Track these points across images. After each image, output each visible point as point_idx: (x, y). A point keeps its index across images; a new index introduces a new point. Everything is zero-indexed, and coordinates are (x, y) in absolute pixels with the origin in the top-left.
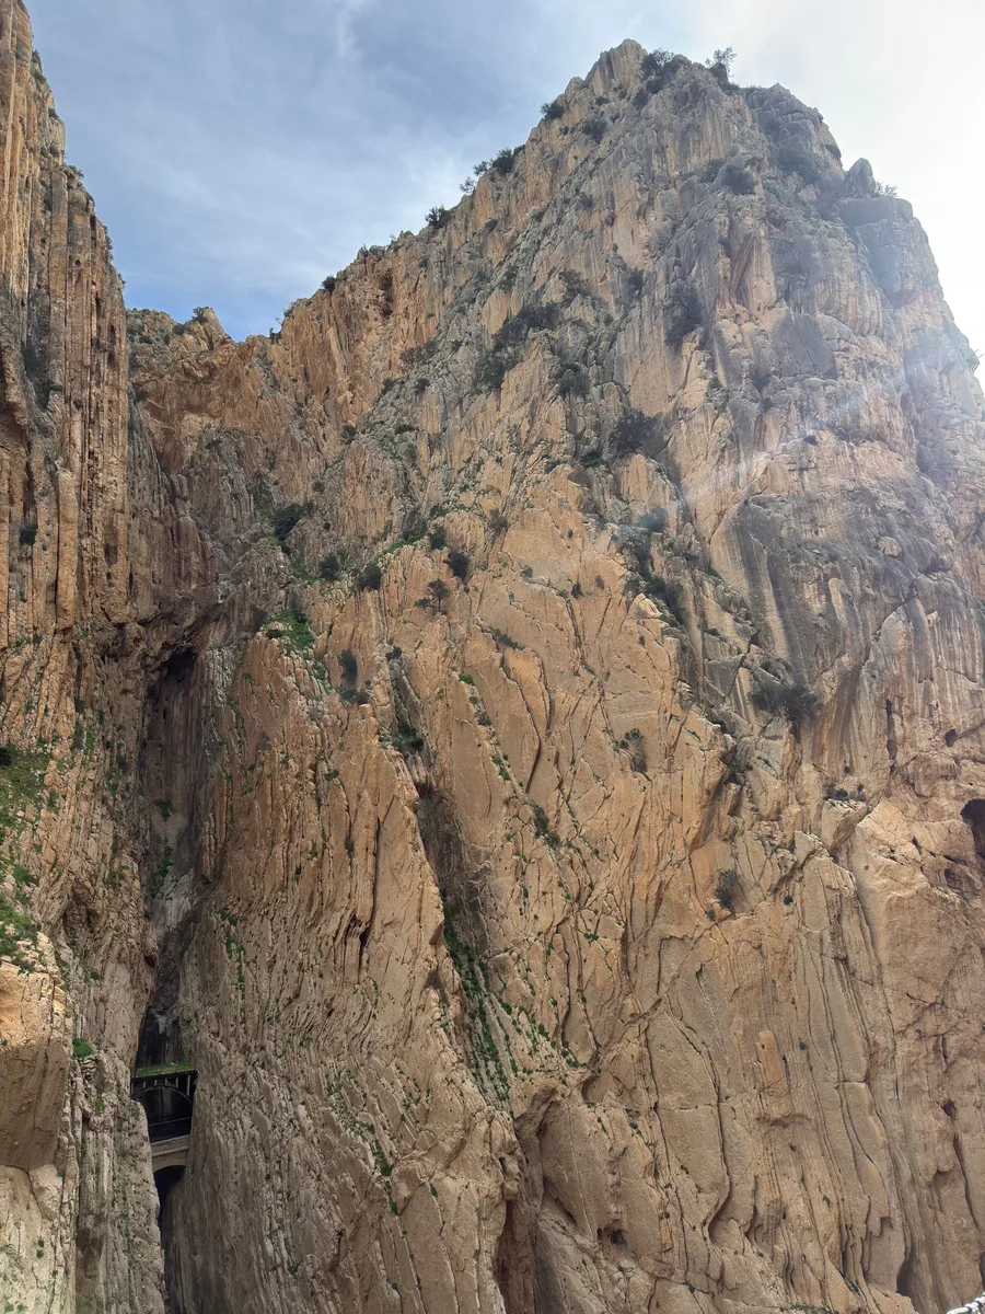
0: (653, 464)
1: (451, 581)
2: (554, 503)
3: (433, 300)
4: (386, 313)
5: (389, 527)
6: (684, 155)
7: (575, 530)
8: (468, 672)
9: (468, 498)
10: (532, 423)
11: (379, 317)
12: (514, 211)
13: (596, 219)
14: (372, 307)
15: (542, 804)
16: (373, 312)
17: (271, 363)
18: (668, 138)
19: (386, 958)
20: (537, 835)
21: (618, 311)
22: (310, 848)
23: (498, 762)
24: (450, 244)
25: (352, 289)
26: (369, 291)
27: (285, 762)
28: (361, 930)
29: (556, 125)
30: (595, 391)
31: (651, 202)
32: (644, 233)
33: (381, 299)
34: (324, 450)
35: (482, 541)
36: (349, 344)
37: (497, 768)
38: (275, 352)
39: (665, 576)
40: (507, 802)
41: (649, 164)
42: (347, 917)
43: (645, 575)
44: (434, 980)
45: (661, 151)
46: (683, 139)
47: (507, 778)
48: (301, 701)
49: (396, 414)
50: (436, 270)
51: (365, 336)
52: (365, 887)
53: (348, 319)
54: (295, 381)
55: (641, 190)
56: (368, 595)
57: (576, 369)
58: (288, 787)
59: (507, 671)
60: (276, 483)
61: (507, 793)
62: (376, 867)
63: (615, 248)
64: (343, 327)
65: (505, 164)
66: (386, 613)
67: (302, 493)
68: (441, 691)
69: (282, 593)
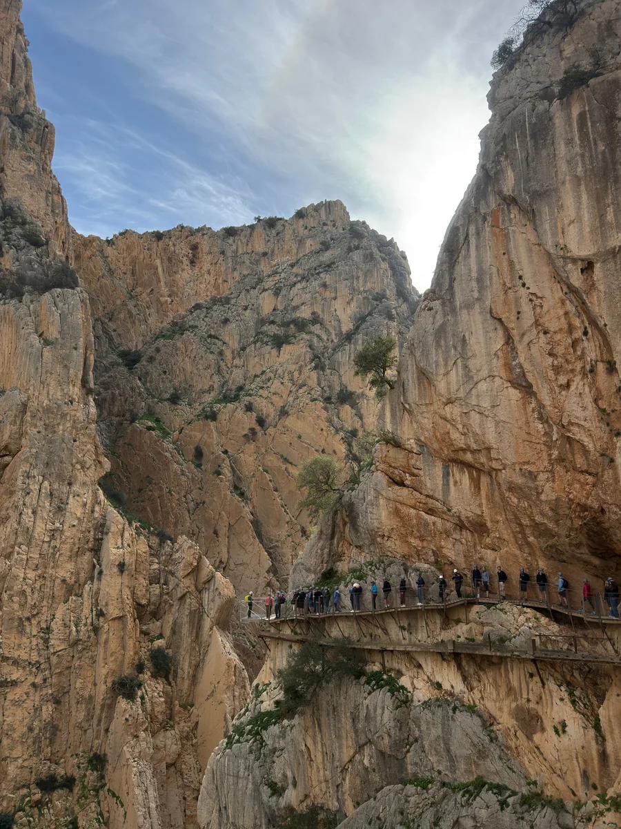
0: (354, 411)
1: (258, 428)
2: (314, 415)
3: (227, 275)
4: (192, 262)
5: (211, 388)
6: (365, 282)
7: (324, 428)
8: (266, 468)
9: (264, 393)
10: (300, 374)
11: (189, 264)
12: (276, 252)
13: (328, 294)
14: (185, 258)
15: (303, 525)
16: (186, 261)
17: (107, 257)
18: (360, 274)
19: (240, 577)
20: (302, 536)
21: (336, 338)
22: (191, 532)
23: (283, 507)
24: (237, 248)
25: (174, 245)
26: (183, 249)
27: (170, 492)
28: (223, 566)
29: (301, 222)
30: (328, 371)
31: (352, 299)
32: (349, 312)
33: (190, 255)
34: (149, 322)
35: (273, 415)
36: (170, 272)
37: (283, 510)
38: (109, 251)
39: (357, 453)
40: (287, 523)
41: (353, 283)
42: (218, 560)
43: (351, 452)
44: (269, 584)
45: (358, 278)
46: (366, 275)
47: (287, 514)
48: (176, 466)
49: (206, 326)
50: (230, 260)
51: (180, 272)
52: (225, 550)
53: (170, 260)
54: (125, 273)
55: (350, 294)
56: (211, 423)
57: (319, 358)
58: (174, 504)
59: (288, 472)
60: (115, 331)
61: (288, 519)
62: (228, 542)
63: (336, 311)
64: (166, 261)
65: (271, 223)
66: (220, 433)
67: (135, 342)
68: (254, 474)
69: (144, 403)
